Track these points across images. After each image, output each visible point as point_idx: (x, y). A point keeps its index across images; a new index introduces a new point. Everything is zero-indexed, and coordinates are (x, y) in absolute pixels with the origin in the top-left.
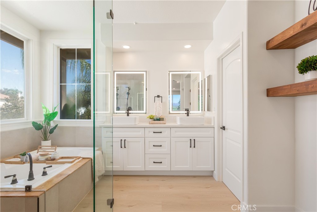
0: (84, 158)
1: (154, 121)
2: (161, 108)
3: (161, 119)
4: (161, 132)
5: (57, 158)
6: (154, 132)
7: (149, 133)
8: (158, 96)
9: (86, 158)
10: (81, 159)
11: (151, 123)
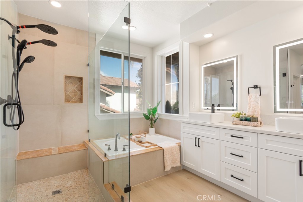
0: (159, 147)
1: (241, 121)
2: (258, 103)
3: (251, 119)
4: (242, 138)
5: (144, 141)
6: (232, 136)
7: (226, 136)
8: (256, 87)
9: (160, 147)
10: (157, 146)
11: (234, 123)
